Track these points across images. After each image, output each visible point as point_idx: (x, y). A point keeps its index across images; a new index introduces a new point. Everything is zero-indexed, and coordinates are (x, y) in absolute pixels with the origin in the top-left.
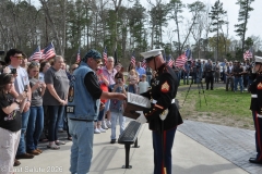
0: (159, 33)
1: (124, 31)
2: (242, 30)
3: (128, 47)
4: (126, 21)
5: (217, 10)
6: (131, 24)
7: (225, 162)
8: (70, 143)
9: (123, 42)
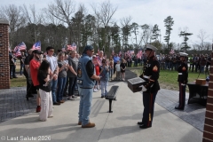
0: (126, 40)
1: (109, 38)
2: (167, 39)
3: (111, 46)
4: (110, 33)
5: (156, 29)
6: (112, 35)
7: (163, 109)
8: (79, 98)
9: (109, 43)
